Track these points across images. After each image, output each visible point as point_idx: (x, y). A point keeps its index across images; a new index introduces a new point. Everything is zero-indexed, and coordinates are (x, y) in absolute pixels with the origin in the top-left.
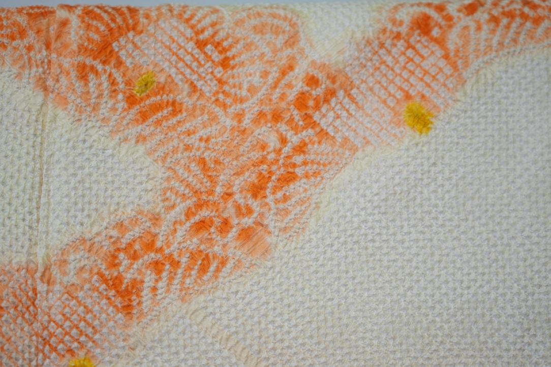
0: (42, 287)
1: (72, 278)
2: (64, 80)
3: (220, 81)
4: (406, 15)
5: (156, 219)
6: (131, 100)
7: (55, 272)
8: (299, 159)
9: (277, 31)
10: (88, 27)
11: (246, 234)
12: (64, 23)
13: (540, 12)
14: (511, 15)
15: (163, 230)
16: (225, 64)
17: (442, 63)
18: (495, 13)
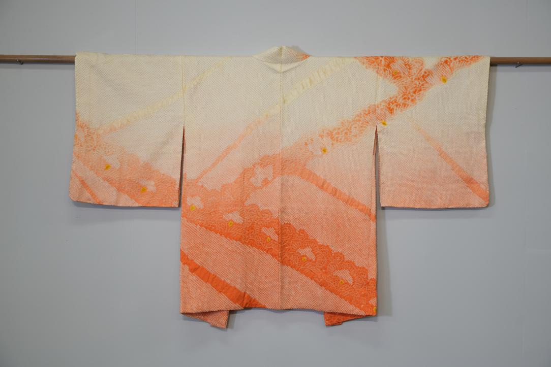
0: (377, 109)
1: (382, 107)
2: (381, 72)
3: (409, 72)
4: (443, 60)
5: (397, 97)
6: (393, 75)
7: (379, 106)
8: (422, 87)
9: (419, 62)
10: (386, 61)
11: (412, 100)
12: (381, 60)
13: (469, 60)
14: (462, 60)
15: (398, 99)
16: (410, 69)
17: (449, 70)
18: (460, 60)
